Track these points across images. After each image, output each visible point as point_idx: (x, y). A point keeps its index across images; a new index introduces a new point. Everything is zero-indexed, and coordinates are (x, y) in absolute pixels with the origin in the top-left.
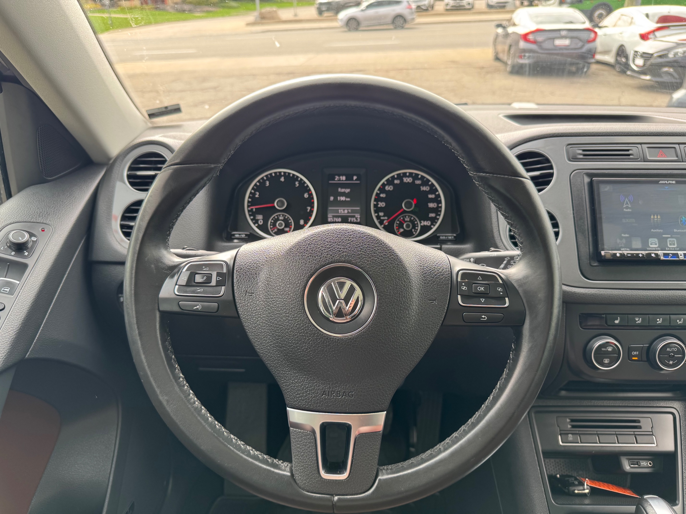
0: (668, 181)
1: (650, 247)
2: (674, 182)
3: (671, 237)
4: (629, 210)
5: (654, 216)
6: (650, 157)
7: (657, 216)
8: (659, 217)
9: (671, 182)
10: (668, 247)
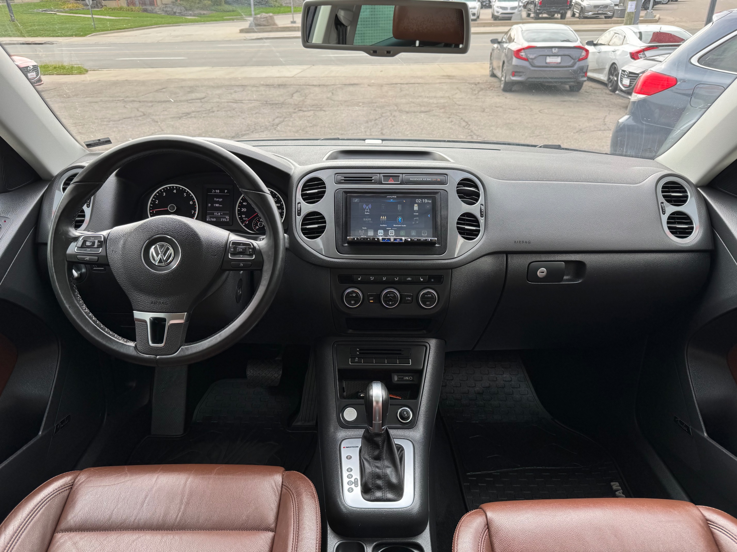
0: (392, 196)
1: (378, 235)
2: (395, 197)
3: (392, 229)
4: (368, 213)
5: (382, 217)
6: (384, 181)
7: (384, 217)
8: (385, 218)
9: (394, 197)
10: (389, 235)
